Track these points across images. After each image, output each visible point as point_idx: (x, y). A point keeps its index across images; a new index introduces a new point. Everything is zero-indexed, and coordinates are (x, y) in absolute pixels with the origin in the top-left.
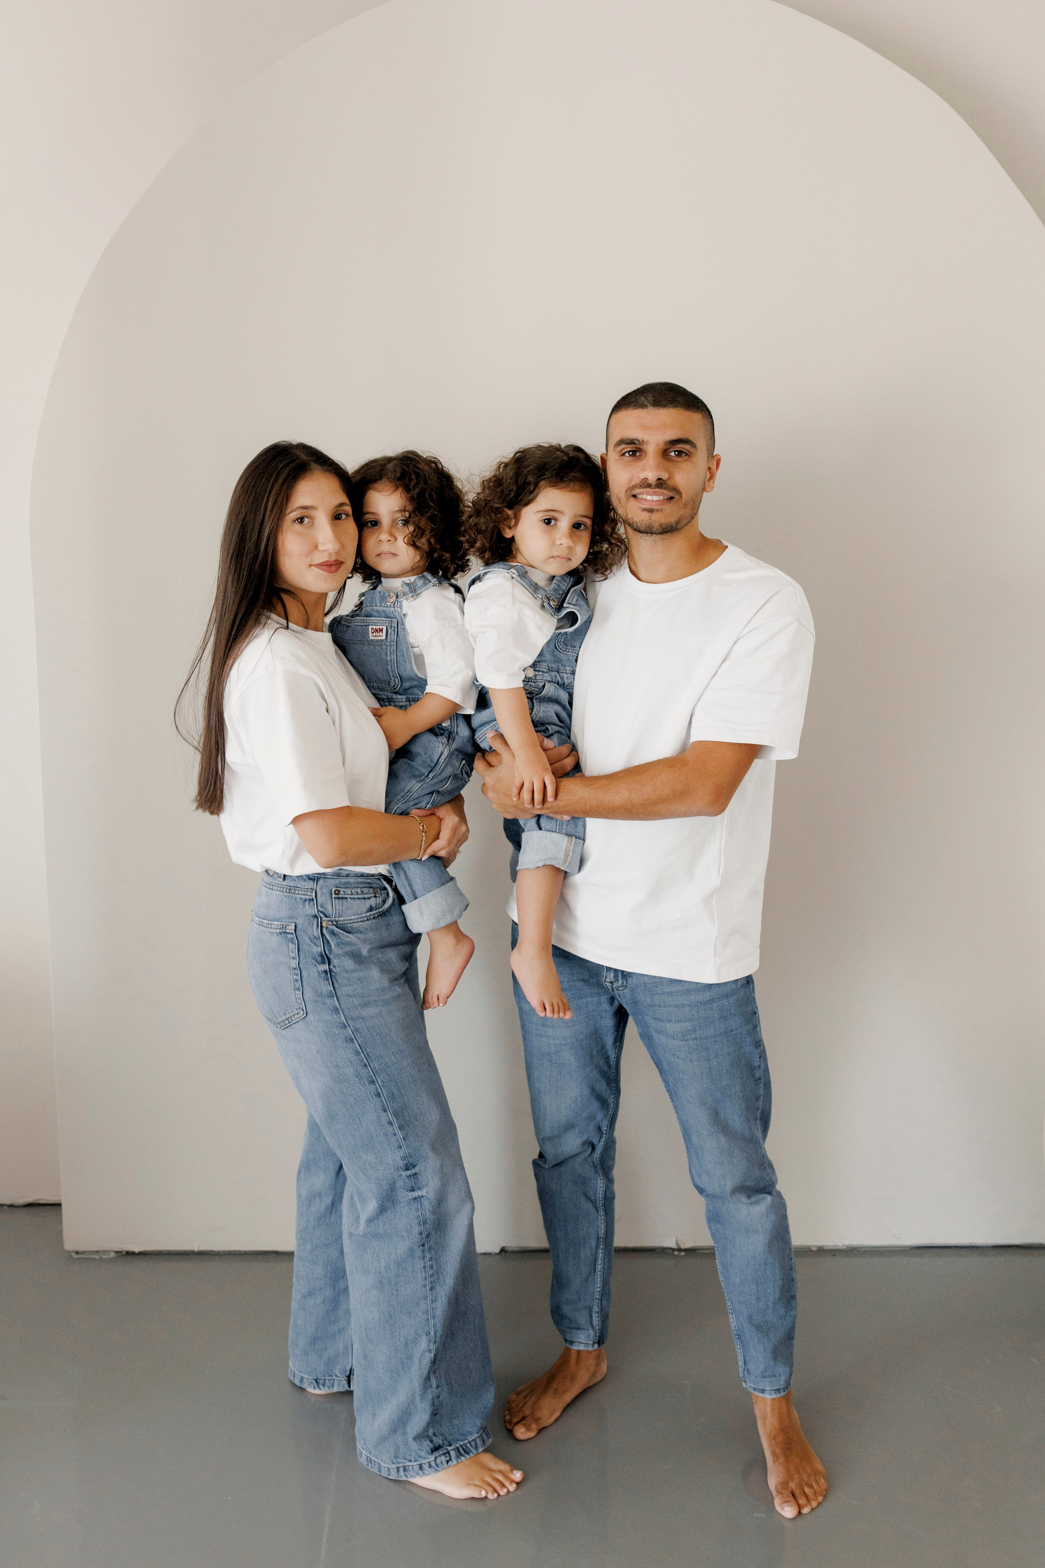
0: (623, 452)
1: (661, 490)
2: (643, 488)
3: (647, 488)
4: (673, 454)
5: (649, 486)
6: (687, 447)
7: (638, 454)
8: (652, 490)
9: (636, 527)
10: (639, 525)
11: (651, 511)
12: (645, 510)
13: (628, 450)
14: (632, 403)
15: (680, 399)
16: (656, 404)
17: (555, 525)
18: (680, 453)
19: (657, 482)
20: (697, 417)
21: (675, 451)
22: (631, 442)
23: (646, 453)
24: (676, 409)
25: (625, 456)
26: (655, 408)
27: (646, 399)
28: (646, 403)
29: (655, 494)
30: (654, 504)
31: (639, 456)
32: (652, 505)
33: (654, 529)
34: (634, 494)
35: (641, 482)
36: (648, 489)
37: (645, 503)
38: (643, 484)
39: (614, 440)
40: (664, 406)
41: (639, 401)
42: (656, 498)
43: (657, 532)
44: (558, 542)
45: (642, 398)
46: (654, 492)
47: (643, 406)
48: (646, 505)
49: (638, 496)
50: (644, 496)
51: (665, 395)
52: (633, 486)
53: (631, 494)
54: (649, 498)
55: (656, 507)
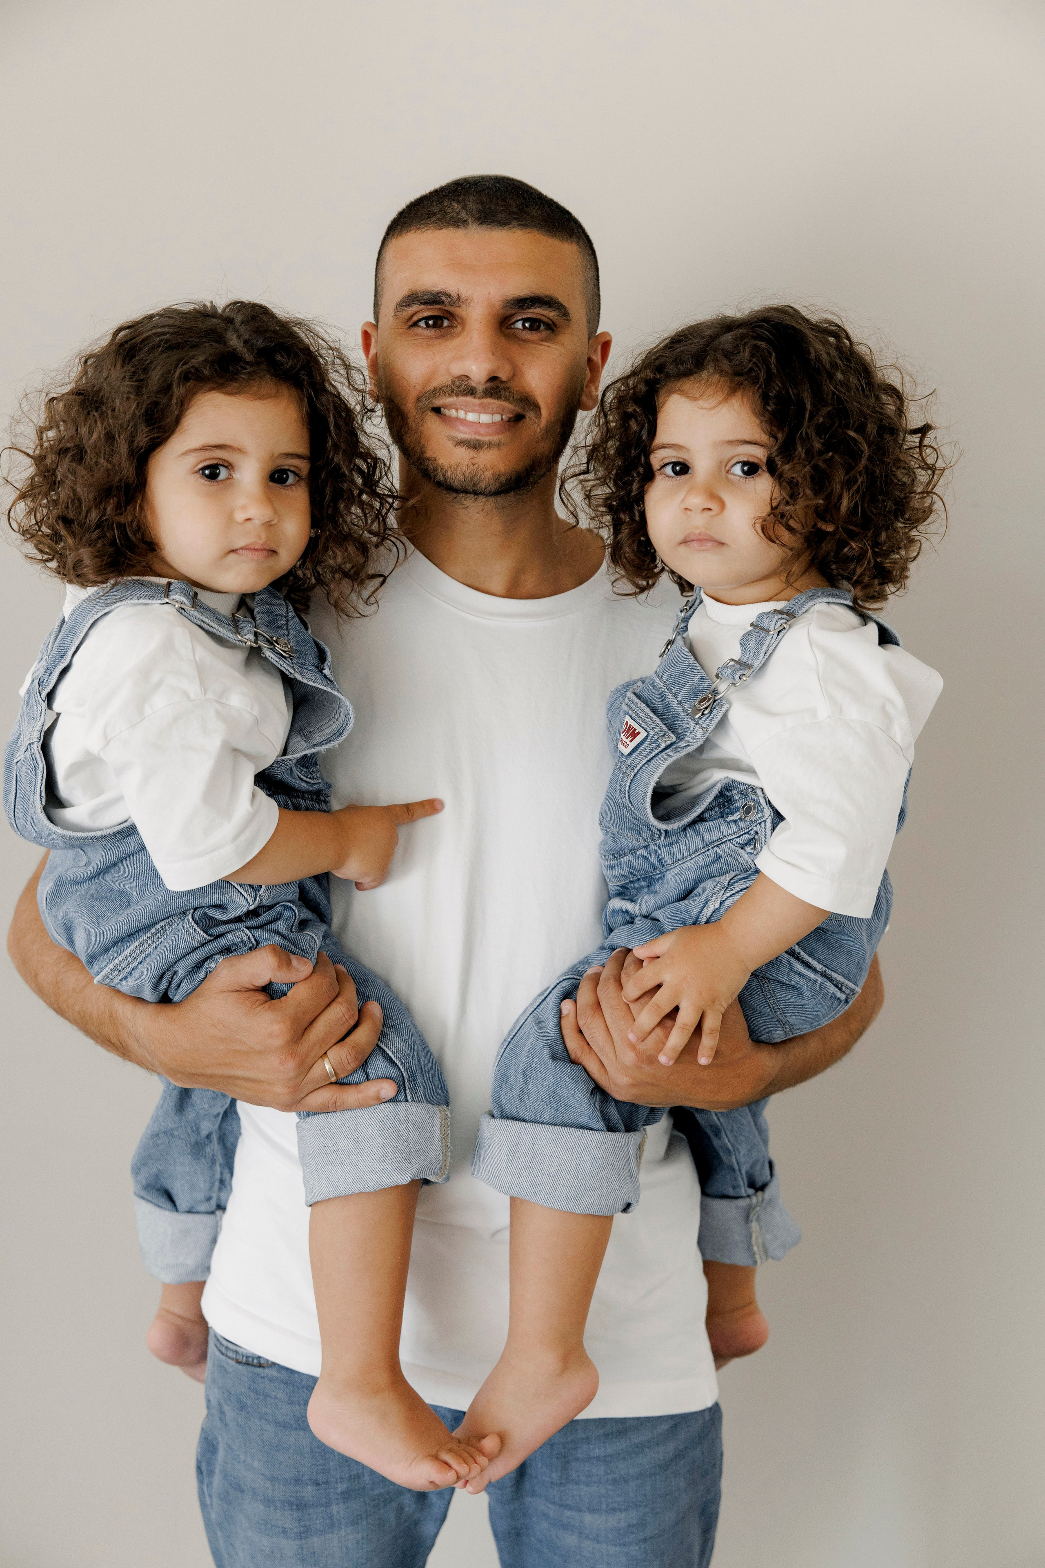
0: (415, 318)
1: (496, 402)
2: (457, 395)
3: (465, 395)
4: (519, 325)
5: (471, 392)
6: (550, 314)
7: (446, 323)
8: (476, 401)
9: (442, 478)
10: (449, 474)
11: (475, 446)
12: (461, 443)
13: (426, 314)
14: (434, 214)
15: (535, 212)
16: (486, 217)
17: (230, 478)
18: (535, 324)
19: (489, 385)
20: (569, 249)
21: (525, 320)
22: (434, 299)
23: (463, 323)
24: (527, 230)
25: (420, 327)
26: (483, 226)
27: (465, 207)
28: (463, 215)
29: (484, 409)
30: (482, 431)
31: (448, 327)
32: (477, 433)
33: (483, 485)
34: (435, 406)
35: (453, 382)
36: (469, 399)
37: (461, 428)
38: (458, 387)
39: (395, 293)
40: (503, 224)
41: (449, 210)
42: (485, 418)
43: (487, 491)
44: (240, 516)
45: (456, 206)
46: (480, 405)
47: (458, 223)
48: (466, 433)
49: (442, 410)
50: (461, 414)
51: (504, 200)
52: (435, 389)
53: (430, 405)
54: (471, 417)
55: (487, 439)
